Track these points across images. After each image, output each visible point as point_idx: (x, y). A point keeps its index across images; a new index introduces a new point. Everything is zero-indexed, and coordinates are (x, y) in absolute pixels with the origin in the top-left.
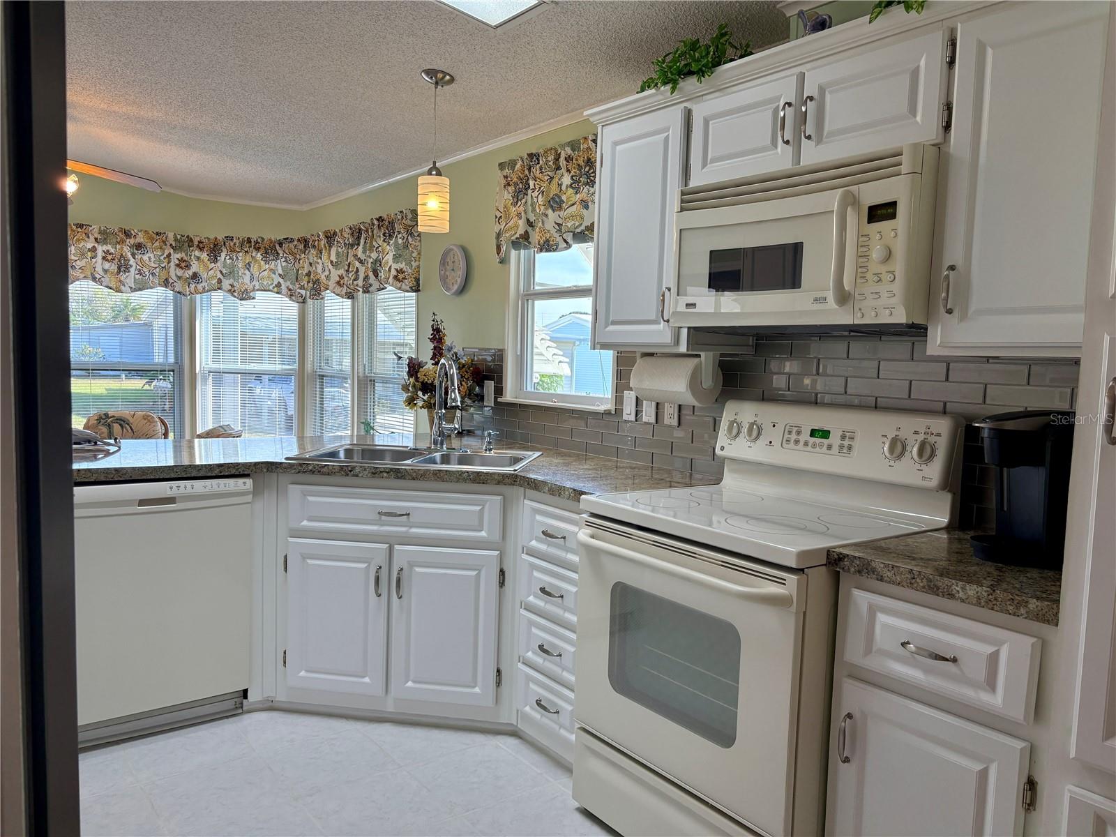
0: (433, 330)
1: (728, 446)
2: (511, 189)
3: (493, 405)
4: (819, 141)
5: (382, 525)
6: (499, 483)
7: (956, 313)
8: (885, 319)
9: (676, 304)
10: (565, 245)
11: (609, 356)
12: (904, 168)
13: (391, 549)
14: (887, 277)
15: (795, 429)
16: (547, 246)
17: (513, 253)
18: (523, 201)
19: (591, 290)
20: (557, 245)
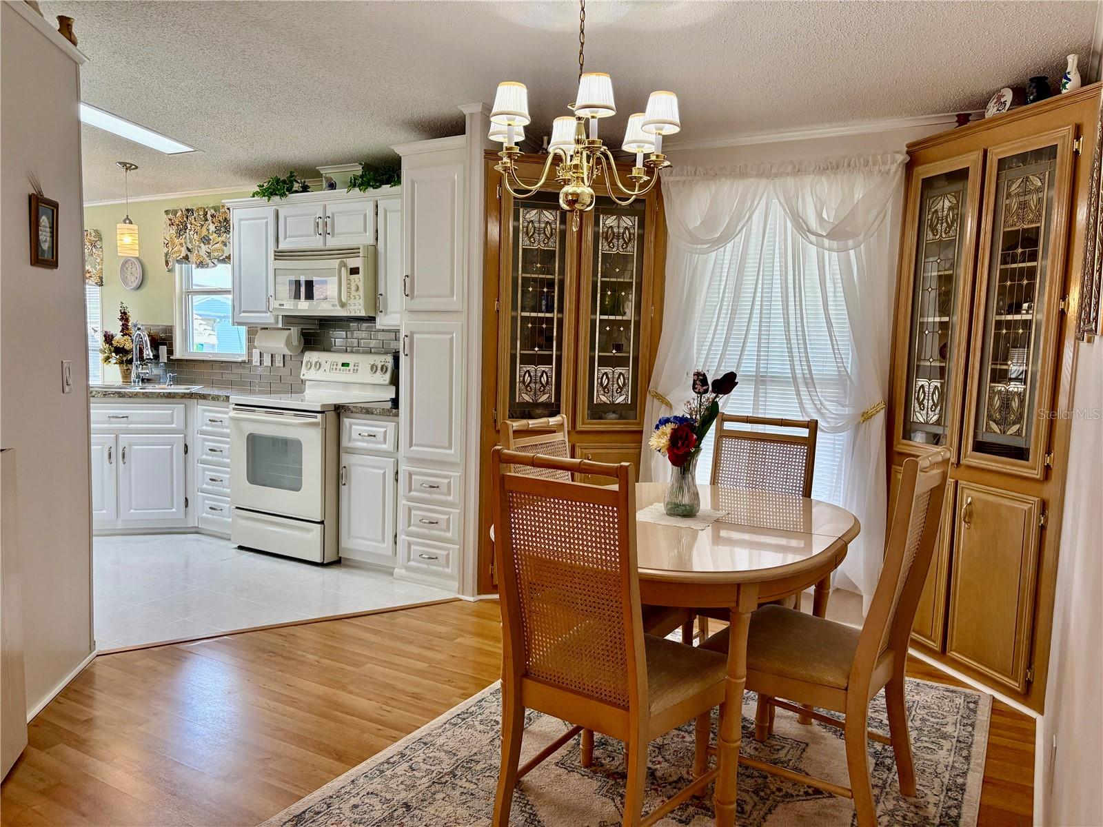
0: (121, 313)
1: (306, 374)
2: (175, 227)
3: (166, 361)
4: (333, 236)
5: (110, 424)
6: (182, 397)
7: (383, 313)
8: (358, 314)
9: (274, 304)
10: (213, 265)
11: (243, 330)
12: (361, 255)
13: (117, 437)
14: (358, 298)
15: (335, 364)
16: (201, 265)
17: (177, 266)
18: (184, 236)
19: (230, 291)
20: (207, 264)
